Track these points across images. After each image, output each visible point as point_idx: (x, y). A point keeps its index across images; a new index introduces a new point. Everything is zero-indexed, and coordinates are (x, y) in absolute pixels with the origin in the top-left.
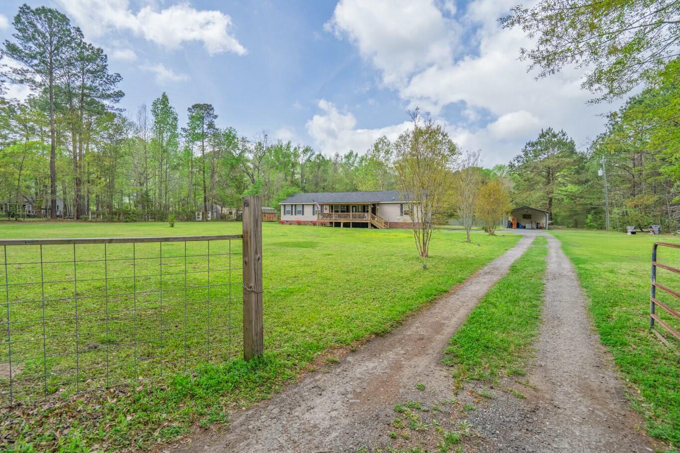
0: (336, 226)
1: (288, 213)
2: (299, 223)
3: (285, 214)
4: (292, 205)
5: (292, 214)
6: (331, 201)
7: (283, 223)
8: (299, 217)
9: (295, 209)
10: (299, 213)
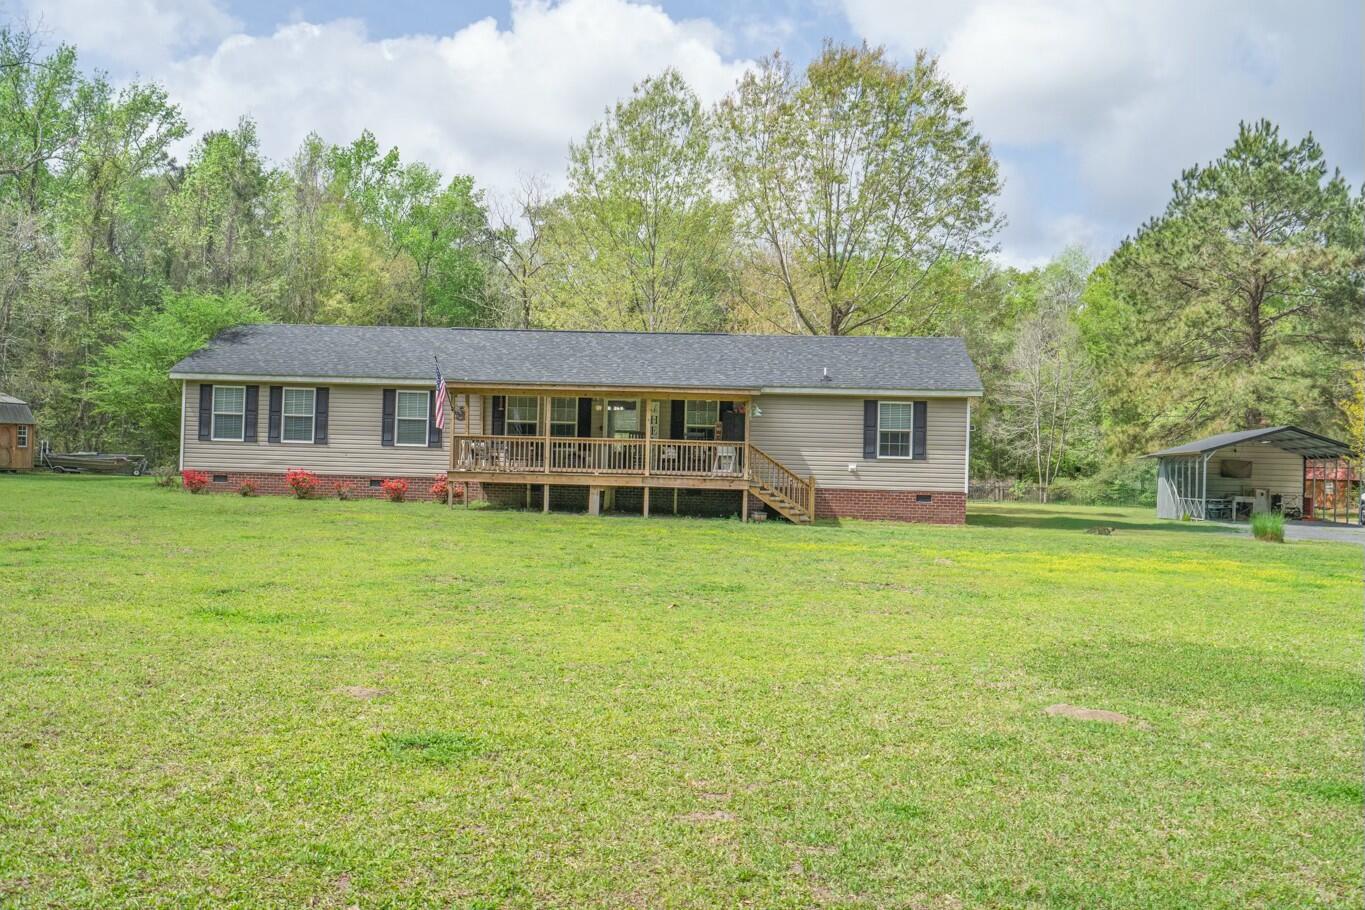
0: (558, 506)
1: (227, 426)
2: (304, 488)
3: (204, 436)
4: (253, 389)
5: (251, 438)
6: (488, 373)
7: (196, 483)
8: (296, 457)
9: (275, 410)
10: (298, 428)
